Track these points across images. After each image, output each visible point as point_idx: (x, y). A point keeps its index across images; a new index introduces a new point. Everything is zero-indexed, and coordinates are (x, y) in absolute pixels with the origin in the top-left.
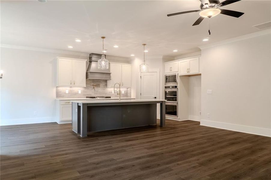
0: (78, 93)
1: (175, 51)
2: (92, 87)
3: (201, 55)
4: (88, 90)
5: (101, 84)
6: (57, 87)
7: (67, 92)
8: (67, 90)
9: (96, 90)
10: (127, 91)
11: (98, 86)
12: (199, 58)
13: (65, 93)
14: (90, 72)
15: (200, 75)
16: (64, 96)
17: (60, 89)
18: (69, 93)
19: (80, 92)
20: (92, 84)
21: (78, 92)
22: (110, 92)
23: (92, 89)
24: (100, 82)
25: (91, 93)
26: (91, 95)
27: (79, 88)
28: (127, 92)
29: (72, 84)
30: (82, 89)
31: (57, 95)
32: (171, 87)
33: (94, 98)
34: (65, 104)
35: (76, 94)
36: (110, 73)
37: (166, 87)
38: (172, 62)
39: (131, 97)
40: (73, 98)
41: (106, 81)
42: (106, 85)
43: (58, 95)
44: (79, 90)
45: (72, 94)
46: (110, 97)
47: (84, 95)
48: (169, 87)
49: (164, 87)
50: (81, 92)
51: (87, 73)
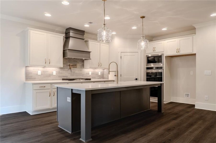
0: (53, 75)
1: (164, 29)
2: (69, 67)
3: (195, 33)
4: (63, 70)
5: (78, 64)
6: (26, 67)
7: (39, 73)
8: (39, 71)
9: (72, 71)
10: (103, 72)
11: (75, 66)
12: (192, 37)
13: (37, 75)
14: (69, 50)
15: (195, 54)
16: (35, 79)
17: (31, 69)
18: (42, 75)
19: (54, 73)
20: (69, 64)
21: (53, 73)
22: (86, 74)
23: (68, 70)
24: (77, 61)
25: (67, 74)
26: (67, 77)
27: (54, 69)
28: (103, 74)
29: (47, 63)
30: (58, 70)
31: (26, 77)
32: (155, 68)
33: (73, 80)
34: (39, 88)
35: (50, 75)
36: (90, 52)
37: (148, 68)
38: (156, 42)
39: (108, 78)
40: (46, 80)
41: (83, 61)
42: (83, 66)
43: (28, 77)
44: (54, 71)
45: (45, 75)
46: (90, 79)
47: (59, 77)
48: (151, 68)
49: (145, 68)
50: (56, 73)
51: (64, 51)
